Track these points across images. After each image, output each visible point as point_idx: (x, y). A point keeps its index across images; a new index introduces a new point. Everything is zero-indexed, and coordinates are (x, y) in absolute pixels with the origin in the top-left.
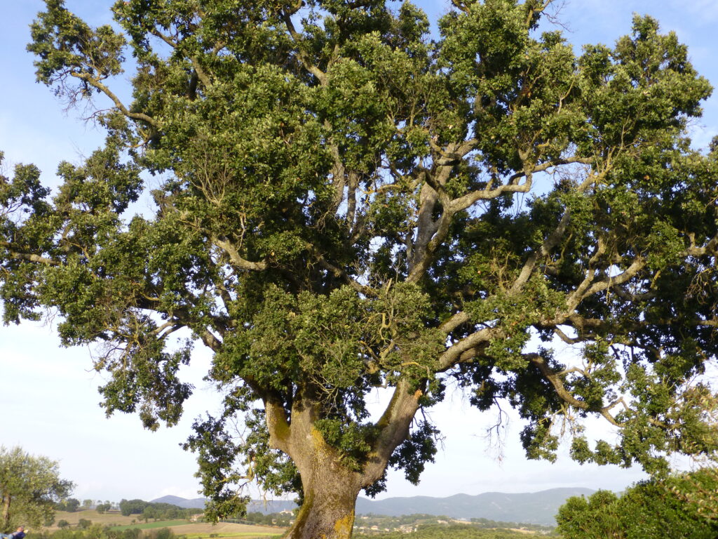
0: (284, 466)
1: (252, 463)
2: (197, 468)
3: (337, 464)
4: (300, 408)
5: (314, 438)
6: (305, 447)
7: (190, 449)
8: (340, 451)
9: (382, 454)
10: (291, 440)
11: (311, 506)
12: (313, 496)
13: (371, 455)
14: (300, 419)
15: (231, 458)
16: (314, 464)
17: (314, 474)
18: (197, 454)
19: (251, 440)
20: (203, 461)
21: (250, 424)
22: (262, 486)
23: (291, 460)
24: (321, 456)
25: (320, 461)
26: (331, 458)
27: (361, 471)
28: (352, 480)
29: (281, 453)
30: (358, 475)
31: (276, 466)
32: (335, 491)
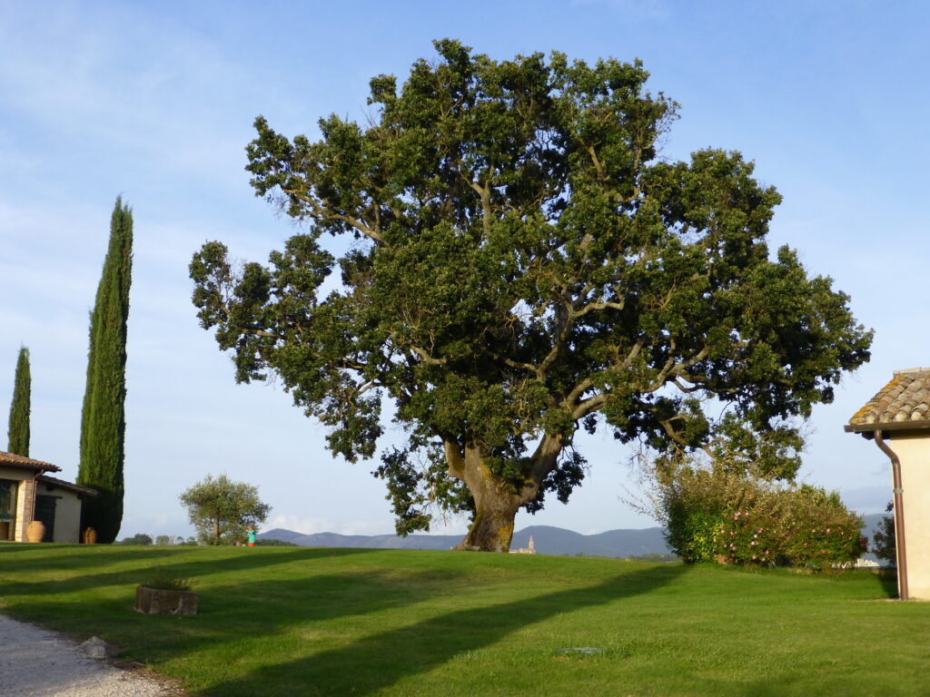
0: (460, 490)
1: (433, 488)
2: (387, 492)
3: (501, 489)
4: (472, 447)
5: (482, 470)
6: (476, 477)
7: (379, 476)
8: (502, 479)
9: (535, 481)
10: (465, 471)
11: (481, 519)
12: (483, 511)
13: (526, 482)
14: (472, 455)
15: (415, 484)
16: (483, 488)
17: (483, 496)
18: (387, 480)
19: (432, 469)
20: (391, 487)
21: (431, 457)
22: (441, 506)
23: (465, 485)
24: (489, 483)
25: (488, 487)
26: (496, 485)
27: (519, 493)
28: (512, 500)
29: (457, 480)
30: (517, 497)
31: (454, 490)
32: (499, 509)
